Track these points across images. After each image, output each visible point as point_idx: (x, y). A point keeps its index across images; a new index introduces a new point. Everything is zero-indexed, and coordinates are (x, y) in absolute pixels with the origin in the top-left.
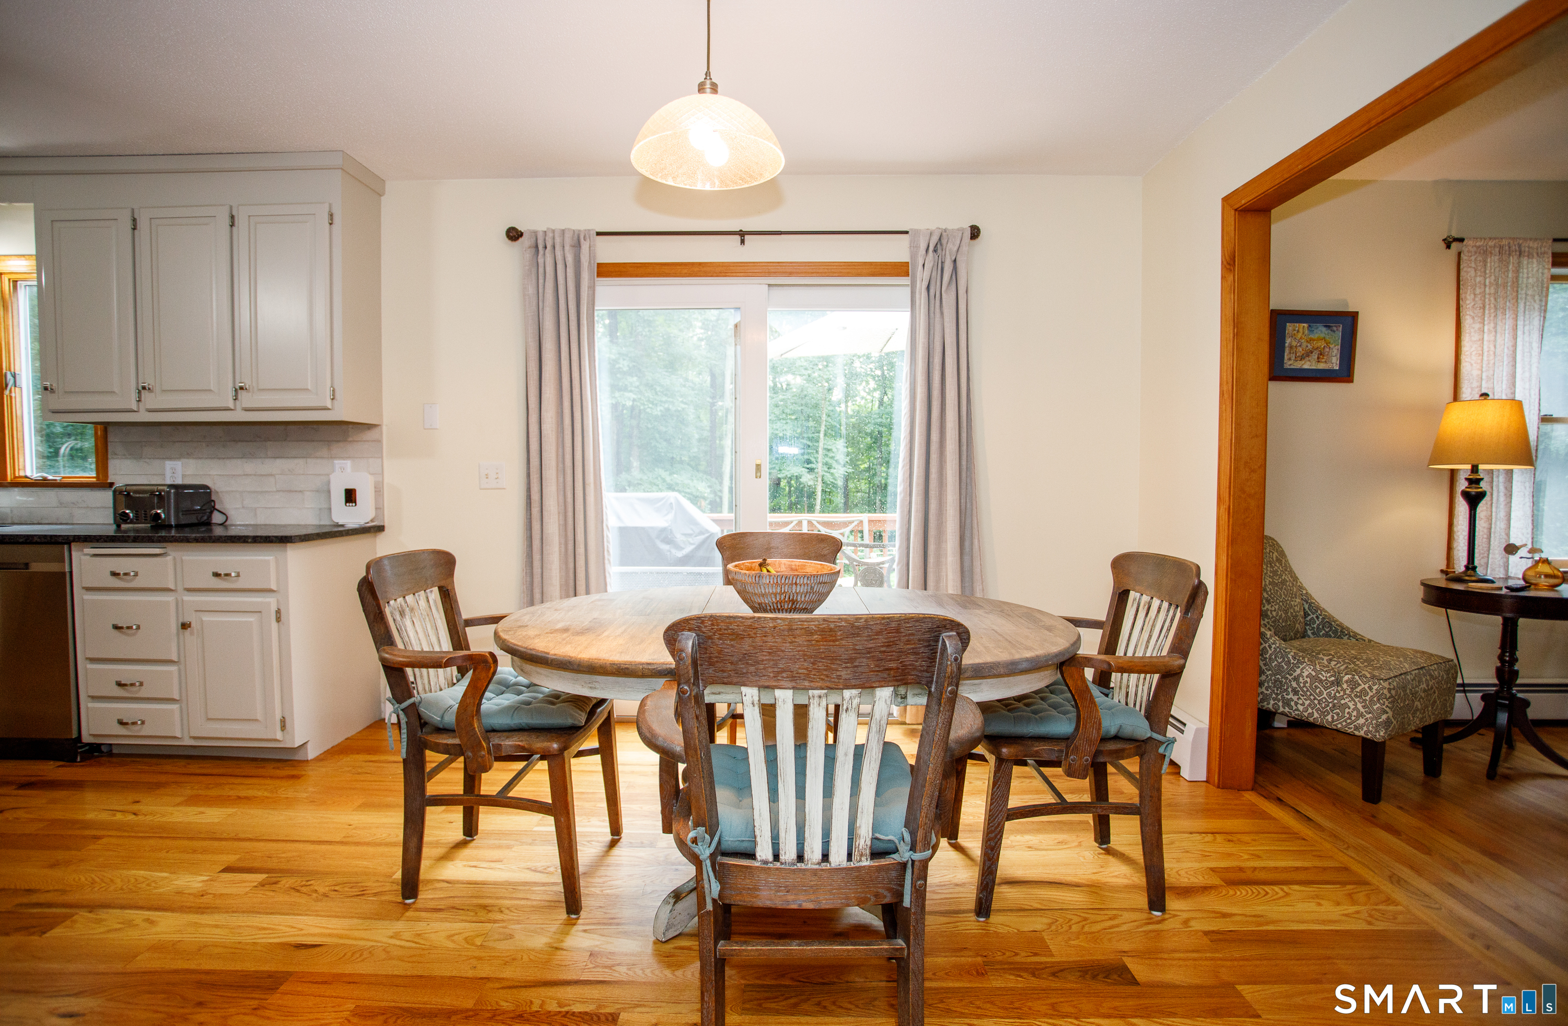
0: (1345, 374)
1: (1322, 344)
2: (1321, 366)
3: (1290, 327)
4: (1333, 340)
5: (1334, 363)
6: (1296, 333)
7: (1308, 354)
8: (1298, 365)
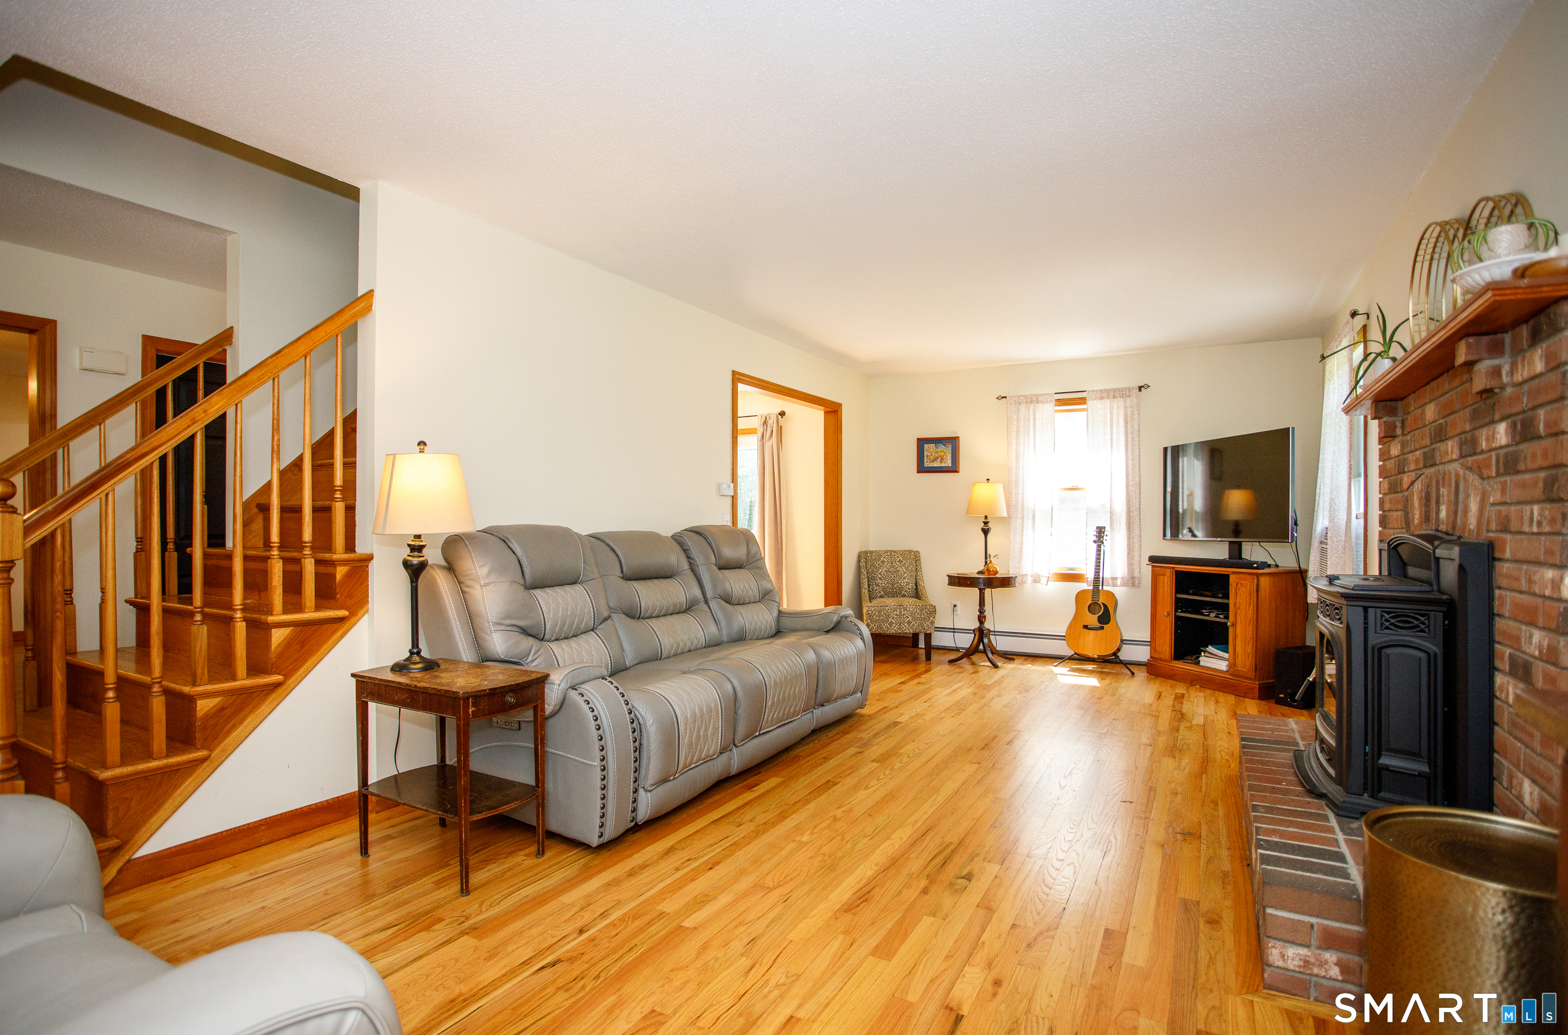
0: (954, 469)
1: (942, 454)
2: (943, 465)
3: (926, 446)
4: (947, 451)
5: (948, 463)
6: (929, 448)
7: (936, 459)
8: (931, 465)
